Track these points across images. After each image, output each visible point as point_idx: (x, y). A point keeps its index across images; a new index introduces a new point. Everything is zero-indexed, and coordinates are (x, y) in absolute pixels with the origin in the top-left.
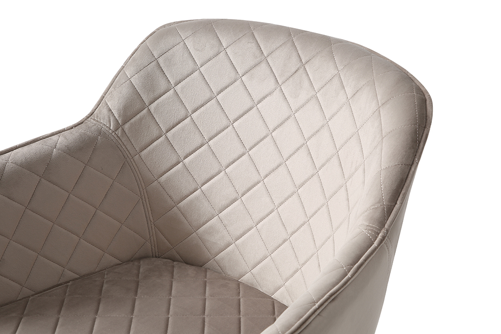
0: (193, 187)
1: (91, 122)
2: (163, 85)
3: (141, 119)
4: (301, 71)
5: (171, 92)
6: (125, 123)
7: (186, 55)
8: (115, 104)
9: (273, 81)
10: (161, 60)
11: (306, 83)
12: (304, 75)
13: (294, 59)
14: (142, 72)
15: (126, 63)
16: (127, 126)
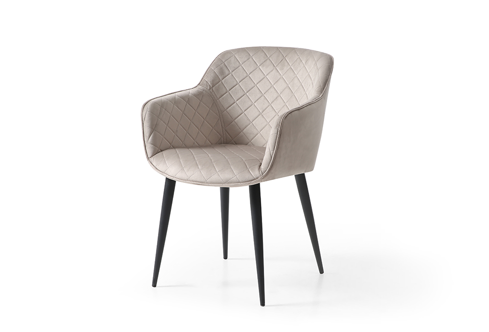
0: (241, 112)
1: (199, 87)
2: (227, 72)
3: (219, 85)
4: (284, 60)
5: (231, 74)
6: (213, 87)
7: (236, 60)
8: (209, 80)
9: (272, 66)
10: (226, 63)
11: (286, 64)
12: (285, 61)
13: (281, 56)
14: (218, 67)
15: (211, 65)
16: (214, 88)
